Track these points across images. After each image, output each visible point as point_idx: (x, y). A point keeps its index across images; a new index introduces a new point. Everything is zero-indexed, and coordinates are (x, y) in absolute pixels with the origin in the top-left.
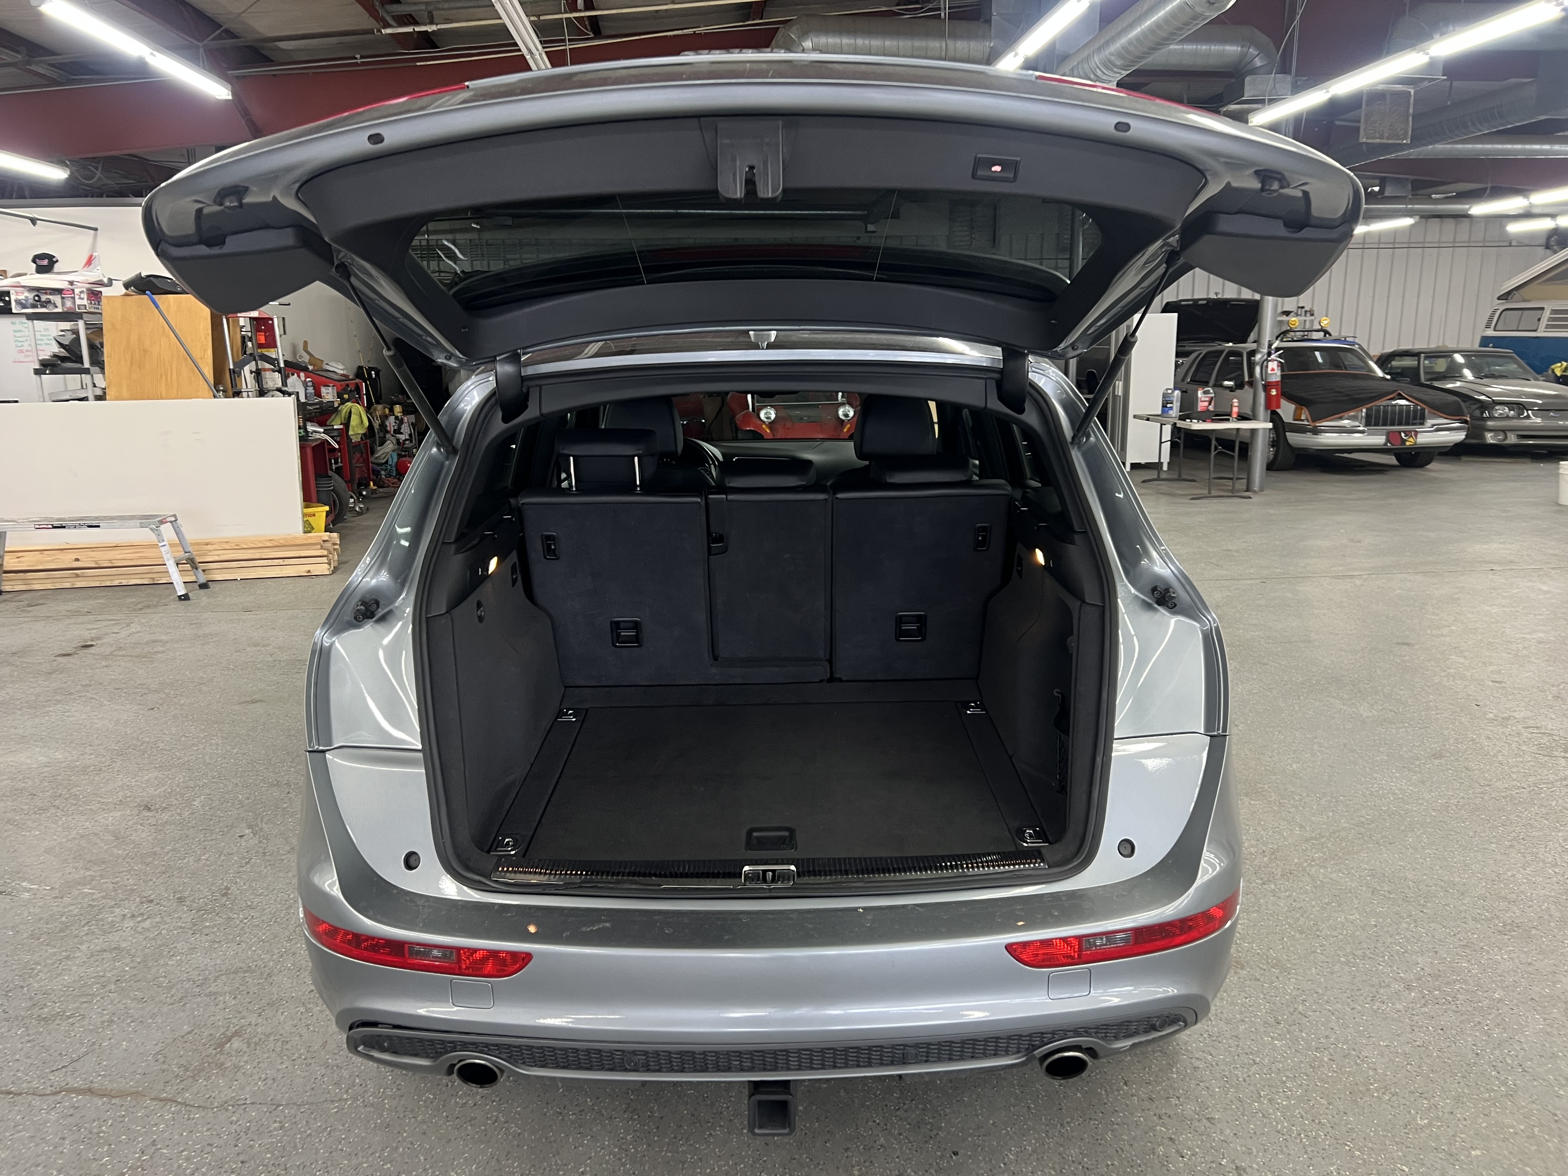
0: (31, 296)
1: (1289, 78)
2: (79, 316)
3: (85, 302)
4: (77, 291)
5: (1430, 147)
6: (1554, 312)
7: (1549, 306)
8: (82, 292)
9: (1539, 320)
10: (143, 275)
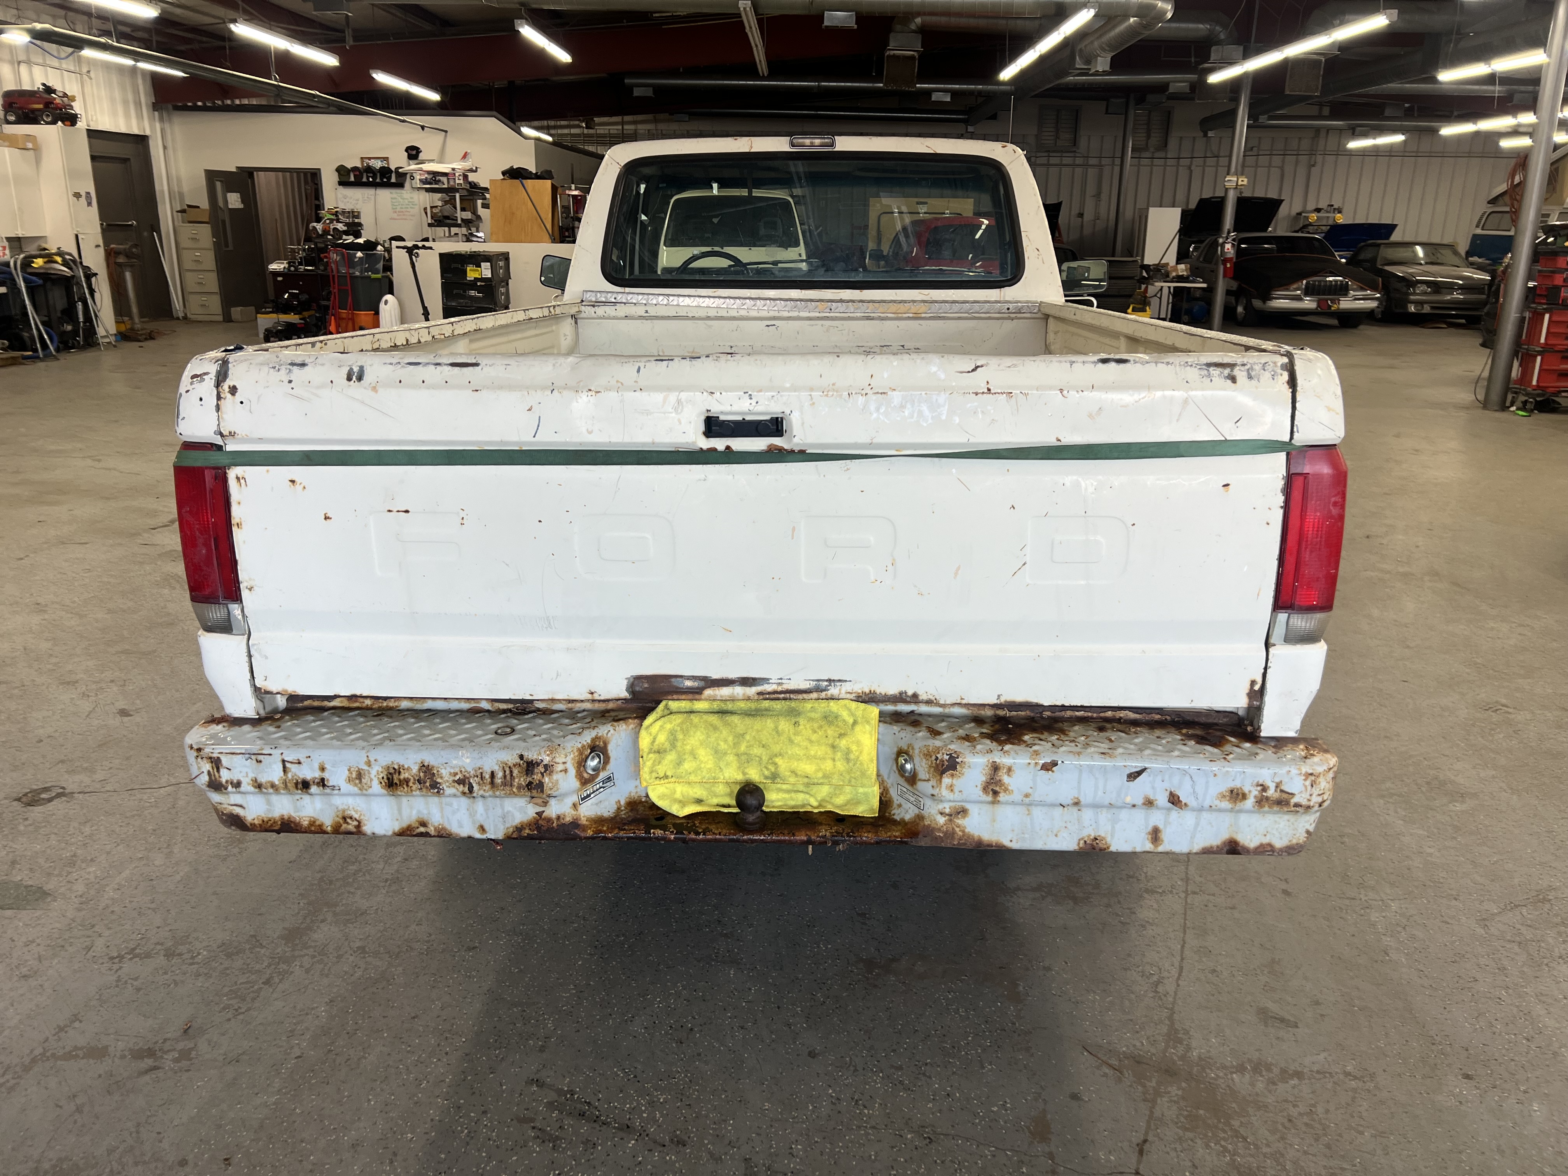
0: (429, 177)
1: (1241, 48)
2: (457, 190)
3: (461, 182)
4: (457, 175)
5: (1385, 86)
8: (460, 175)
10: (514, 167)
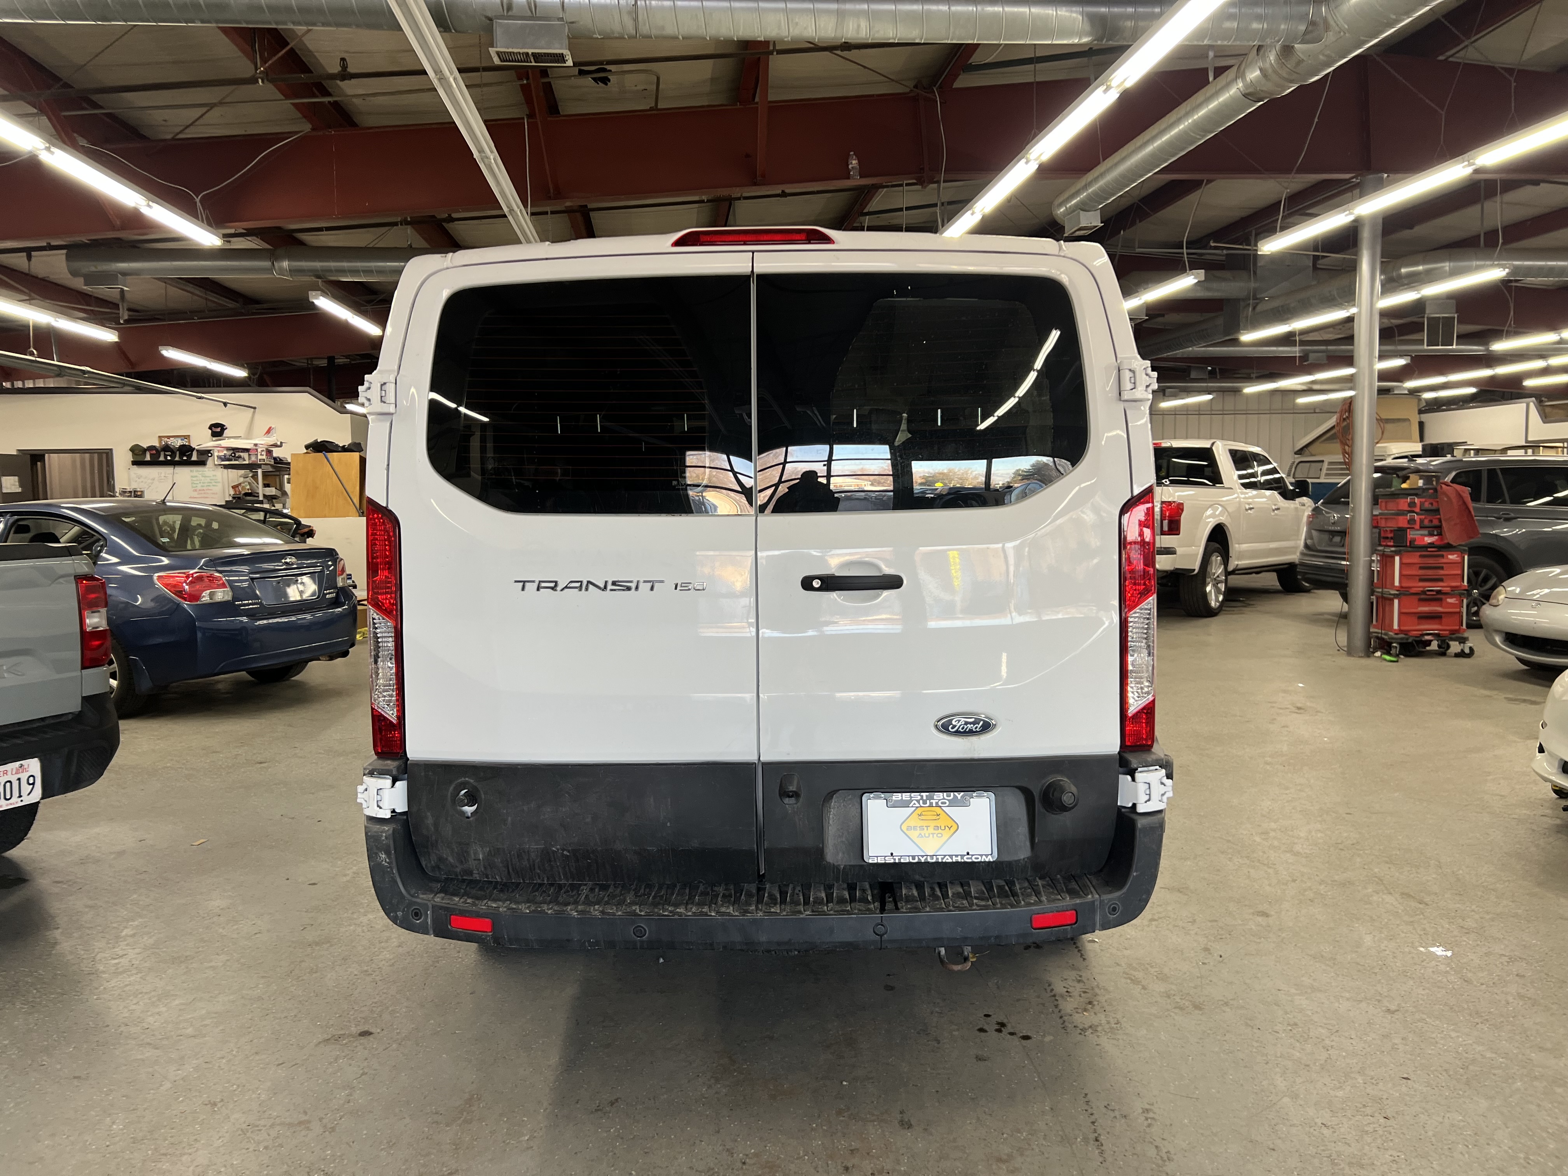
0: (229, 453)
2: (259, 466)
3: (264, 457)
4: (259, 450)
5: (1191, 349)
6: (1330, 463)
7: (1327, 459)
8: (262, 451)
9: (1321, 470)
10: (319, 441)
